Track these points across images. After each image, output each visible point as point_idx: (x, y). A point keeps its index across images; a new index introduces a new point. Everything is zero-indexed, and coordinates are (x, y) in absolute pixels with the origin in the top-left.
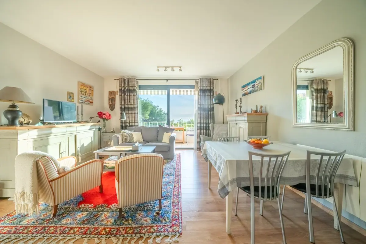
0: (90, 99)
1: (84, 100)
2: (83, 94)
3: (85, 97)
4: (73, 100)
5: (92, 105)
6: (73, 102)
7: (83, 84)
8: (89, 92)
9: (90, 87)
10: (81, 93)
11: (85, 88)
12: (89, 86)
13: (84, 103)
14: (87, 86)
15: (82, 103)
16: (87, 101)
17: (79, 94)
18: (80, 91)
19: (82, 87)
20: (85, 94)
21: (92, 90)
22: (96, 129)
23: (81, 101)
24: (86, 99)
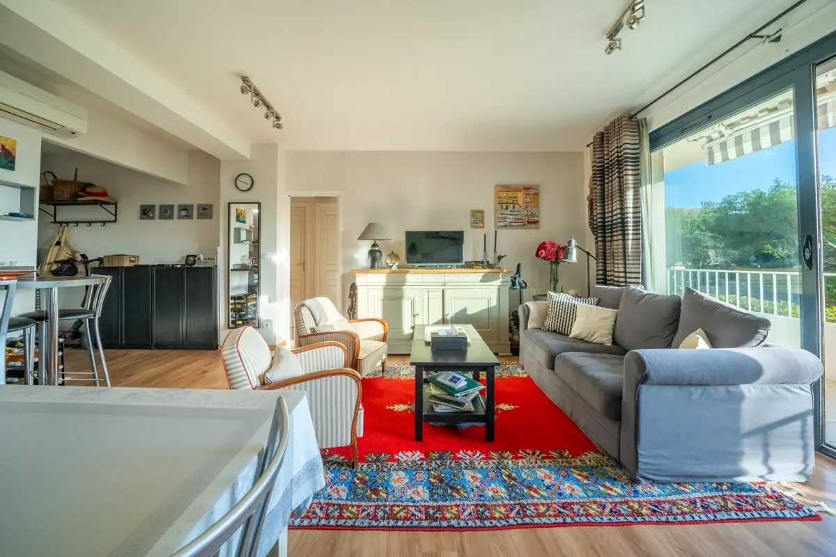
0: (528, 215)
1: (510, 219)
2: (507, 208)
3: (512, 213)
4: (481, 225)
5: (538, 228)
6: (483, 227)
7: (506, 188)
8: (523, 200)
9: (527, 188)
10: (502, 206)
11: (510, 194)
12: (522, 188)
13: (512, 226)
14: (517, 190)
15: (505, 226)
16: (520, 221)
17: (496, 210)
18: (500, 204)
19: (505, 194)
20: (514, 208)
21: (533, 195)
22: (503, 284)
23: (502, 224)
24: (516, 217)
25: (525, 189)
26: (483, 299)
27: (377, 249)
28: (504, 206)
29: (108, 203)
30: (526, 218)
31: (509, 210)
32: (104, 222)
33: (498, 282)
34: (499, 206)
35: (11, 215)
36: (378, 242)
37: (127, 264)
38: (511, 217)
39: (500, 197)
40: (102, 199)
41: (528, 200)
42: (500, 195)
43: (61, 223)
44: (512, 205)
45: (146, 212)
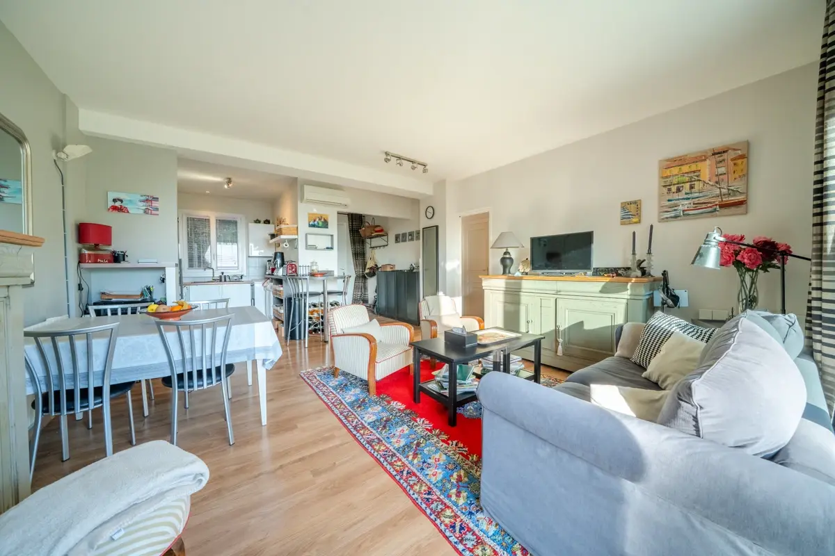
0: (721, 195)
1: (684, 205)
2: (678, 191)
3: (687, 196)
4: (634, 220)
5: (745, 213)
6: (639, 222)
7: (679, 161)
8: (711, 172)
9: (719, 153)
10: (670, 190)
11: (685, 169)
12: (710, 154)
13: (688, 215)
14: (701, 158)
15: (676, 217)
16: (704, 206)
17: (661, 195)
18: (664, 186)
19: (675, 171)
20: (692, 187)
21: (732, 160)
22: (633, 297)
23: (672, 214)
24: (696, 201)
25: (714, 154)
26: (605, 313)
27: (508, 256)
28: (674, 188)
29: (384, 235)
30: (718, 201)
31: (684, 192)
32: (384, 246)
33: (626, 294)
34: (665, 190)
35: (327, 248)
36: (510, 250)
37: (389, 269)
38: (686, 202)
39: (667, 177)
40: (380, 233)
41: (722, 170)
42: (668, 173)
43: (373, 247)
44: (688, 184)
45: (397, 239)
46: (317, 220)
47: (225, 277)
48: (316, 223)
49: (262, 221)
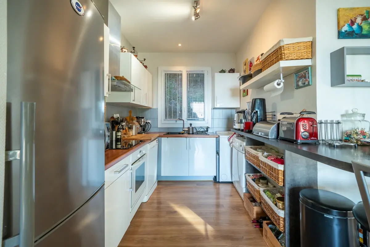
46: (359, 20)
47: (193, 128)
48: (355, 27)
49: (227, 71)
